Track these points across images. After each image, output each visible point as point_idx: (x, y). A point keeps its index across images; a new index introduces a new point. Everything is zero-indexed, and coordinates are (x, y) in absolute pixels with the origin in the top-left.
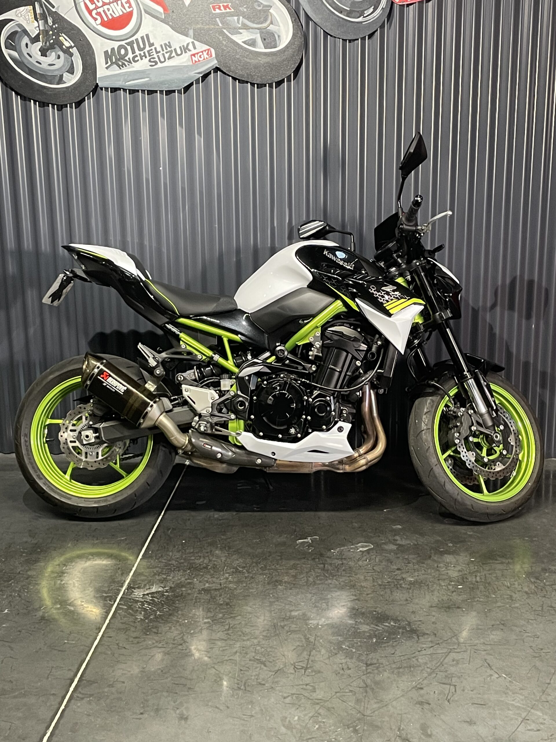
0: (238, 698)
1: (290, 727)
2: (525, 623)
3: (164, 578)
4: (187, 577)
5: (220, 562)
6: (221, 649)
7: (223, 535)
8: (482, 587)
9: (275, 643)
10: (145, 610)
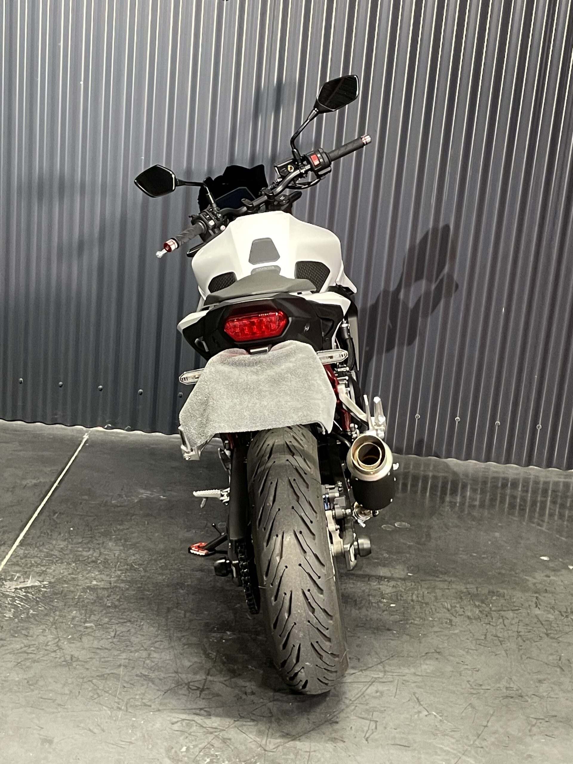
0: (116, 720)
1: (175, 759)
2: (464, 653)
3: (43, 571)
4: (70, 571)
5: (113, 556)
6: (103, 660)
7: (120, 525)
8: (419, 607)
10: (16, 607)
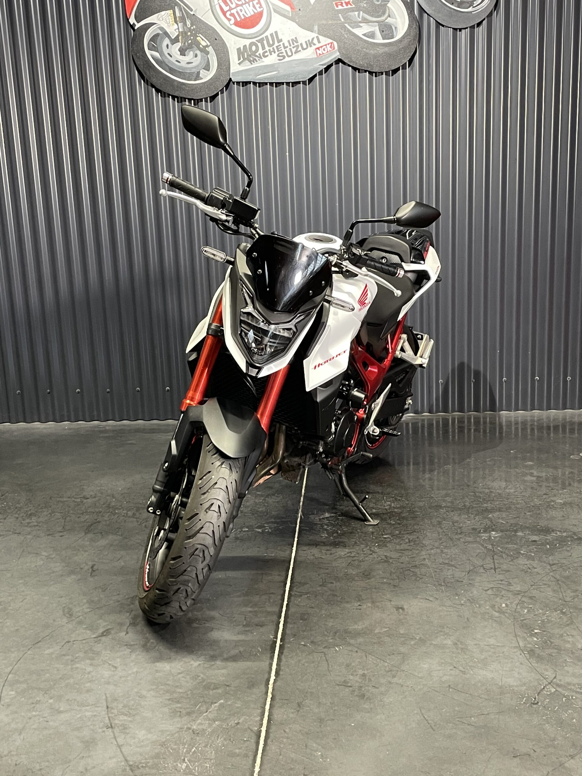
0: (442, 592)
3: (333, 507)
7: (371, 474)
10: (326, 530)
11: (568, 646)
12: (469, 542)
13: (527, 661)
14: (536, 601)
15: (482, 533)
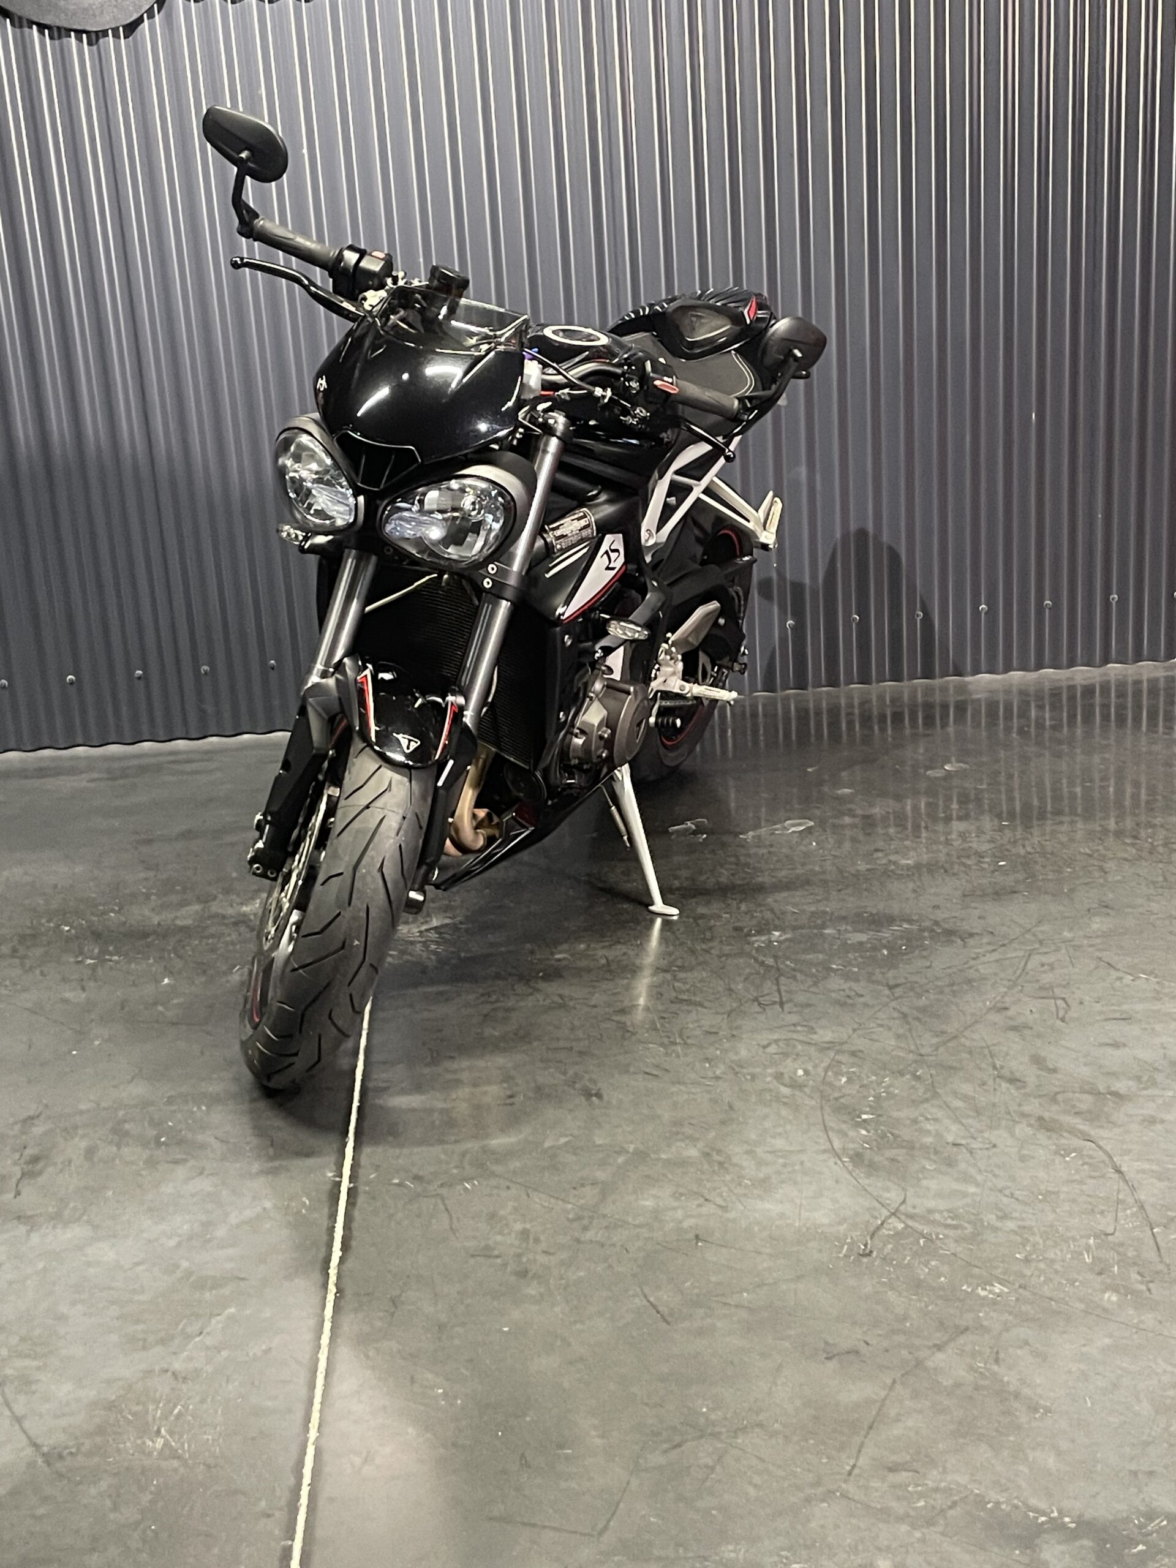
0: (678, 1056)
1: (795, 1085)
2: (1145, 901)
8: (1042, 859)
9: (704, 974)
11: (928, 1140)
12: (727, 956)
13: (848, 1176)
14: (864, 1059)
15: (754, 935)
